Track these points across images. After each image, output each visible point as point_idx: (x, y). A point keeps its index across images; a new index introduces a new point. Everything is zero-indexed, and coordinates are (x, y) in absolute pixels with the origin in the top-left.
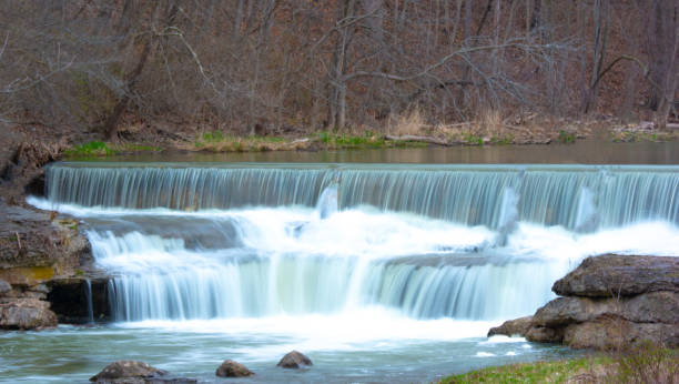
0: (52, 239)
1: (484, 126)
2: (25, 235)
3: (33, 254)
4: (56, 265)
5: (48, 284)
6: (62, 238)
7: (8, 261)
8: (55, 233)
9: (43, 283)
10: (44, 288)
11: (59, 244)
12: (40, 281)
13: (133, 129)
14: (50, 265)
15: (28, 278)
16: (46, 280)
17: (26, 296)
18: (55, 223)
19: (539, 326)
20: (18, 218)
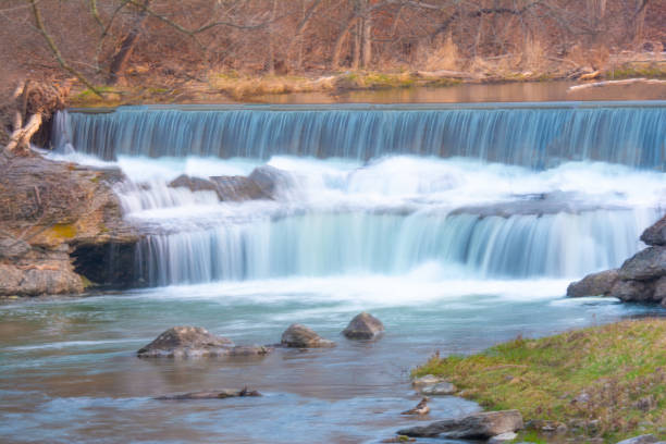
0: (73, 193)
1: (524, 59)
2: (44, 189)
3: (54, 210)
4: (79, 222)
5: (71, 244)
6: (85, 192)
7: (27, 219)
8: (76, 187)
9: (66, 243)
10: (66, 248)
11: (82, 198)
12: (62, 240)
13: (141, 69)
14: (73, 222)
15: (49, 237)
16: (69, 239)
17: (48, 258)
18: (76, 175)
19: (626, 280)
20: (36, 170)
